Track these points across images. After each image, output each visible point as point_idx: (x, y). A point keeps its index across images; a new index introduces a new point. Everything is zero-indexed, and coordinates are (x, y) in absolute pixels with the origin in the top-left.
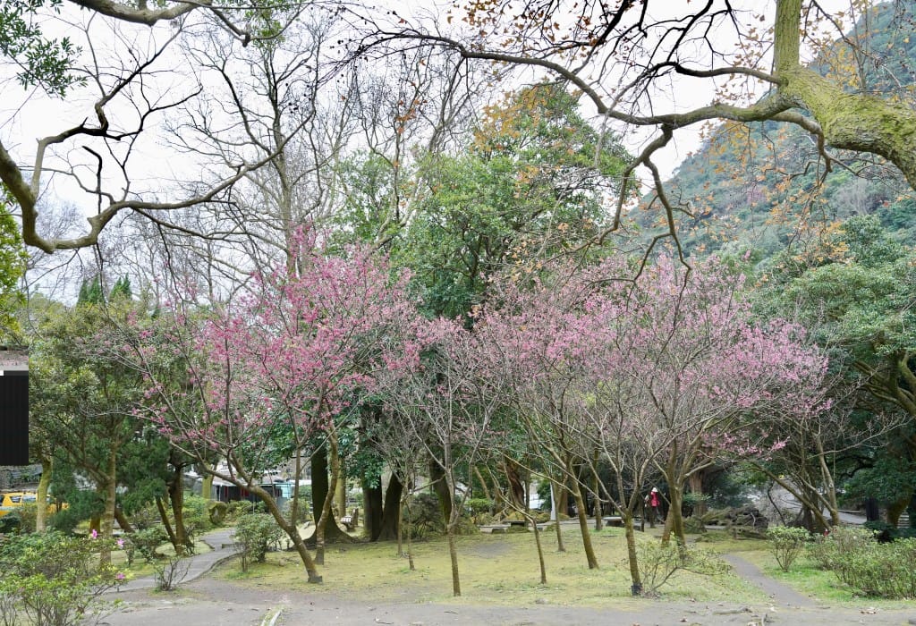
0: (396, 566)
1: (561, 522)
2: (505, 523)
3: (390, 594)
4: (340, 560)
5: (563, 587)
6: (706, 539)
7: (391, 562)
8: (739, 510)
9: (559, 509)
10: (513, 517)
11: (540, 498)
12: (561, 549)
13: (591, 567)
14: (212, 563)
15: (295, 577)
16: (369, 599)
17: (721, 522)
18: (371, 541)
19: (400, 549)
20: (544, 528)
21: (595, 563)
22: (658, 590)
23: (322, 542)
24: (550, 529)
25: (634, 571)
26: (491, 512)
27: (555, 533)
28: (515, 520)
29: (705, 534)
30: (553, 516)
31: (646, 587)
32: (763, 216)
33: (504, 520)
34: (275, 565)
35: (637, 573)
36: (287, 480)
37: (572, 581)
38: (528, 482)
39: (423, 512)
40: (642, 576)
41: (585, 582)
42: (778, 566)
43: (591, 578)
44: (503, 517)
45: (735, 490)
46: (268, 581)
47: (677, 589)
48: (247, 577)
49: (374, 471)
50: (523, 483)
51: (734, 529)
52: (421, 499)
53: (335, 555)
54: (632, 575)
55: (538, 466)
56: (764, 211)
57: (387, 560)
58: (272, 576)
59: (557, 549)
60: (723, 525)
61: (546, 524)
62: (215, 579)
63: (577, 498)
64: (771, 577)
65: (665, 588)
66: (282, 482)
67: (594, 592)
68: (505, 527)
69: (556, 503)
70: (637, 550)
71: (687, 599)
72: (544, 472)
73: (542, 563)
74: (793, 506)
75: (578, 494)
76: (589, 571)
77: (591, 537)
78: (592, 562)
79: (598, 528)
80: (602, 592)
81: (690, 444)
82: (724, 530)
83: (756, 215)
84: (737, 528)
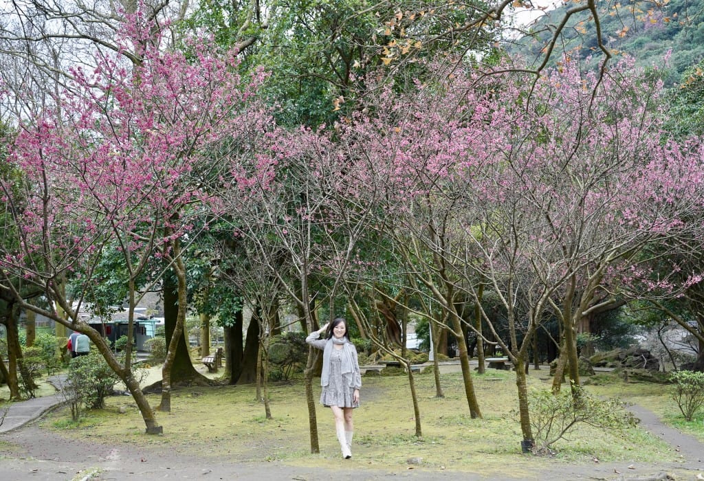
0: (251, 414)
1: (439, 363)
2: (380, 364)
3: (238, 448)
4: (191, 407)
5: (441, 441)
6: (595, 382)
7: (247, 408)
8: (627, 351)
9: (438, 350)
10: (388, 358)
11: (419, 337)
12: (440, 395)
13: (473, 416)
14: (43, 409)
15: (132, 426)
16: (213, 455)
17: (610, 364)
18: (230, 384)
19: (258, 393)
20: (422, 370)
21: (478, 411)
22: (552, 446)
23: (168, 387)
24: (427, 371)
25: (525, 423)
26: (366, 353)
27: (432, 377)
28: (391, 360)
29: (594, 376)
30: (431, 358)
31: (539, 443)
32: (661, 45)
33: (379, 361)
34: (114, 412)
35: (529, 427)
36: (151, 317)
37: (451, 432)
38: (406, 321)
39: (291, 352)
40: (534, 430)
41: (466, 434)
42: (679, 413)
43: (474, 429)
44: (379, 357)
45: (623, 330)
46: (101, 431)
47: (574, 444)
48: (78, 426)
49: (230, 307)
50: (400, 322)
51: (625, 372)
52: (289, 338)
53: (187, 400)
54: (523, 428)
55: (417, 304)
56: (662, 39)
57: (243, 407)
58: (107, 426)
59: (435, 394)
60: (612, 367)
61: (425, 364)
62: (41, 428)
63: (459, 339)
64: (673, 426)
65: (561, 444)
66: (145, 319)
67: (477, 446)
68: (381, 368)
69: (435, 344)
70: (530, 398)
71: (588, 458)
72: (423, 310)
73: (417, 414)
74: (680, 346)
75: (461, 334)
76: (470, 421)
77: (474, 381)
78: (474, 411)
79: (480, 370)
80: (486, 447)
81: (590, 278)
82: (613, 373)
83: (654, 44)
84: (629, 371)
